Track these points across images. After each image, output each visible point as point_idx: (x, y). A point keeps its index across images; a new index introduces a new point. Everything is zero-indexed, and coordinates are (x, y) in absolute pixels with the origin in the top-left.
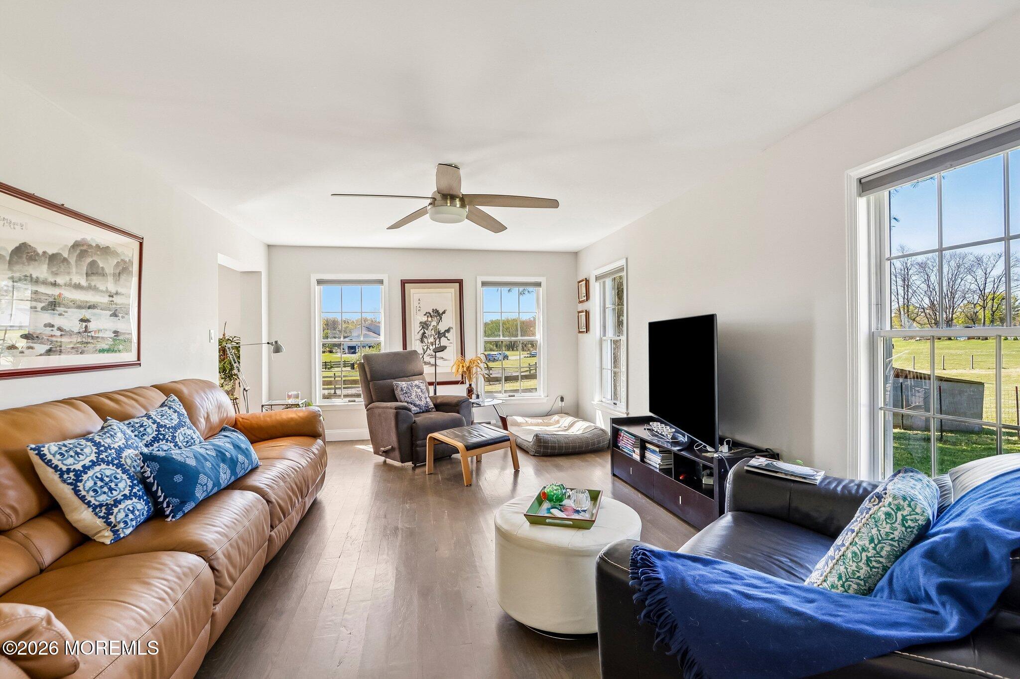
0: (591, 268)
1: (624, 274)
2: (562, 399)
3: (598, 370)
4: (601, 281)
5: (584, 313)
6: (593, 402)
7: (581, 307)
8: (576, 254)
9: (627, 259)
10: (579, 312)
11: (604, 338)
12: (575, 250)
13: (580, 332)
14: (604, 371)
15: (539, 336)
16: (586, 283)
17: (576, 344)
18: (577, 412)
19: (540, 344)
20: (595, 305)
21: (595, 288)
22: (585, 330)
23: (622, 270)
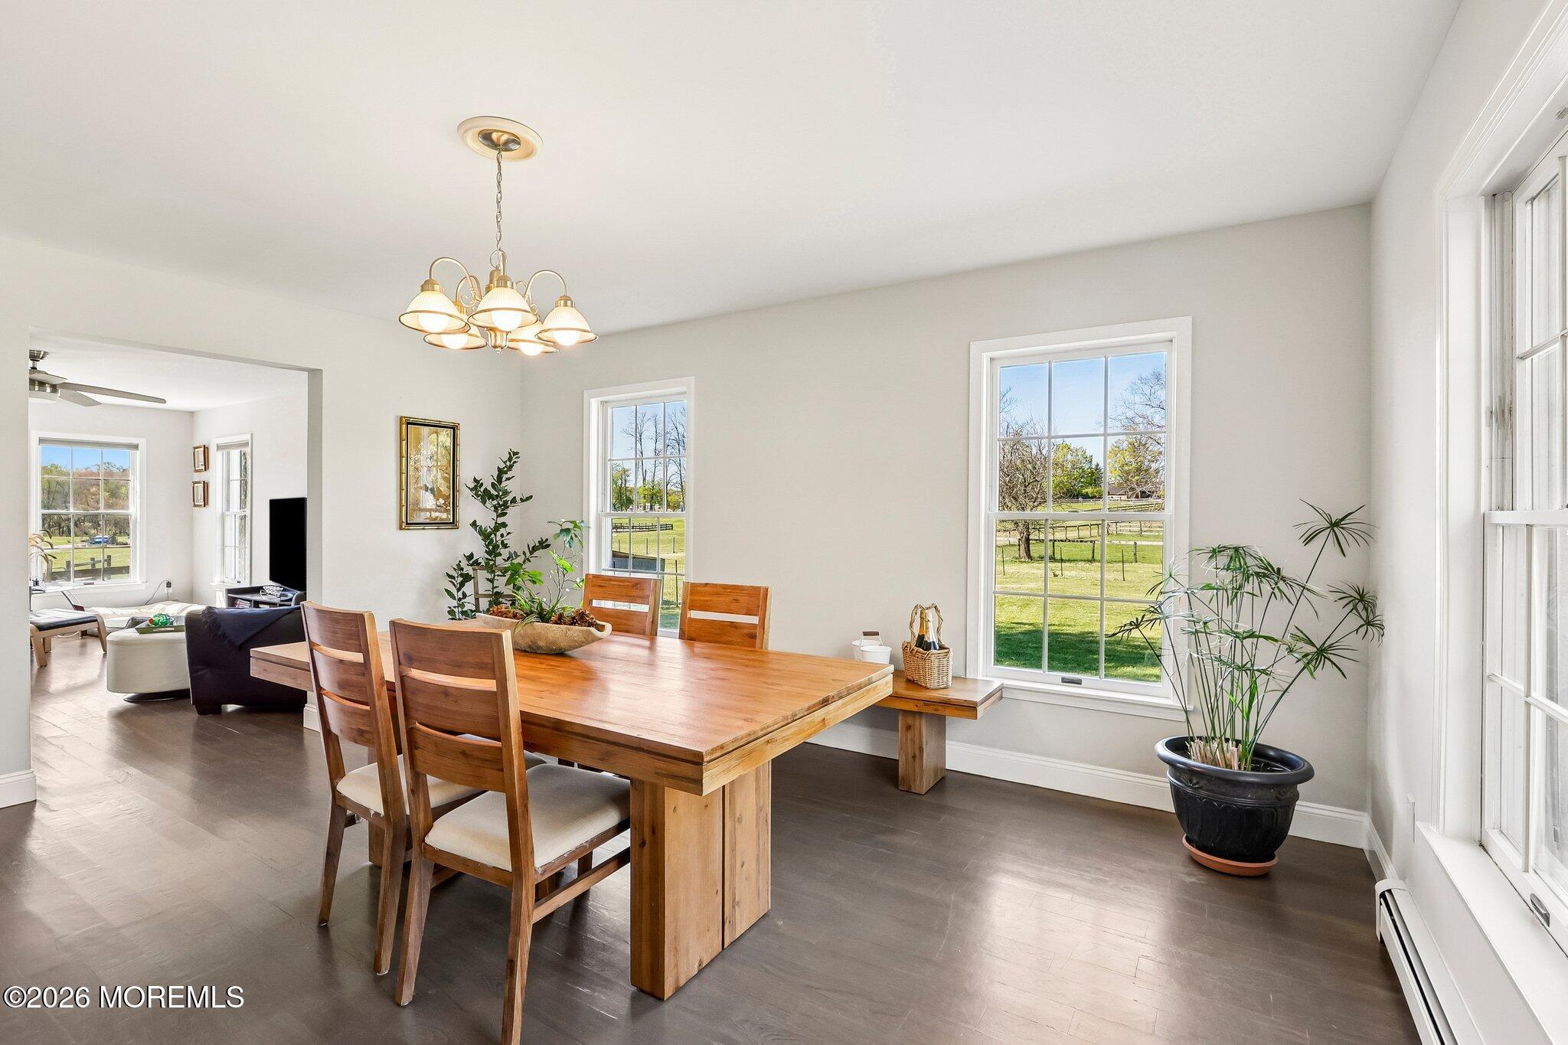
0: (210, 435)
1: (248, 450)
2: (169, 585)
3: (219, 548)
4: (225, 452)
5: (202, 485)
6: (212, 584)
7: (197, 477)
8: (192, 413)
9: (252, 434)
10: (194, 483)
11: (227, 513)
12: (192, 410)
13: (195, 506)
14: (226, 549)
15: (133, 509)
16: (204, 451)
17: (191, 520)
18: (190, 597)
19: (136, 519)
20: (215, 476)
21: (216, 458)
22: (203, 504)
23: (246, 444)
